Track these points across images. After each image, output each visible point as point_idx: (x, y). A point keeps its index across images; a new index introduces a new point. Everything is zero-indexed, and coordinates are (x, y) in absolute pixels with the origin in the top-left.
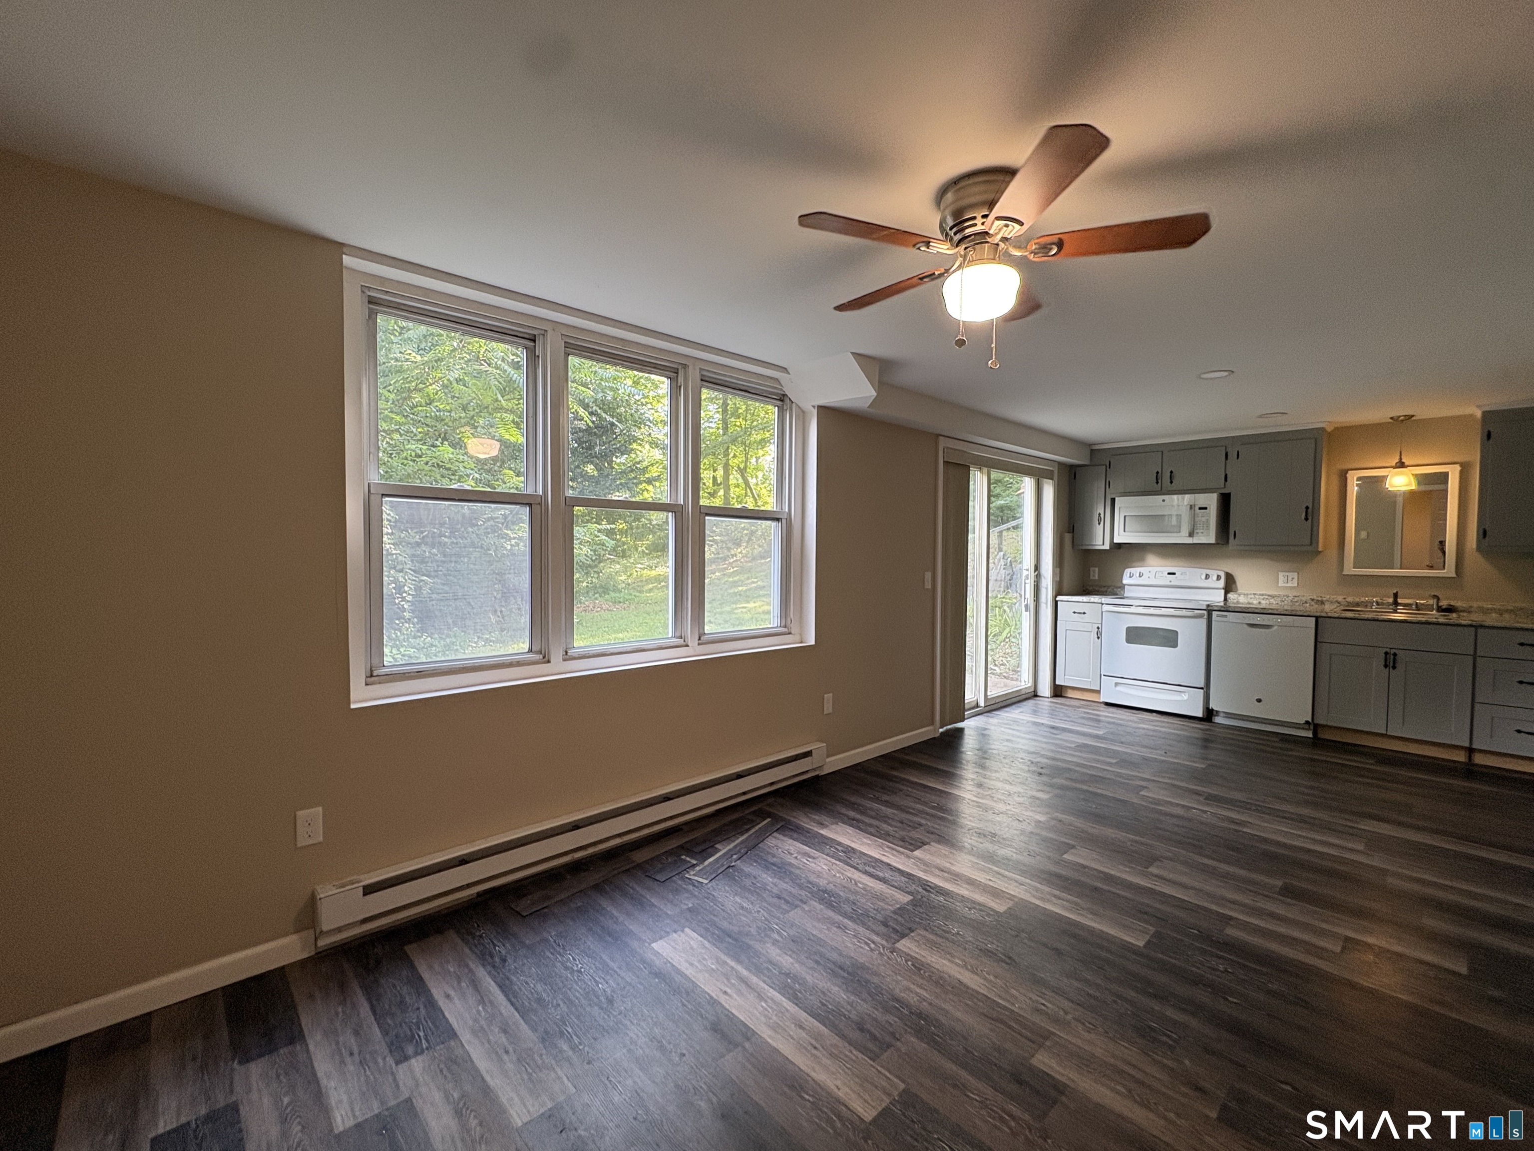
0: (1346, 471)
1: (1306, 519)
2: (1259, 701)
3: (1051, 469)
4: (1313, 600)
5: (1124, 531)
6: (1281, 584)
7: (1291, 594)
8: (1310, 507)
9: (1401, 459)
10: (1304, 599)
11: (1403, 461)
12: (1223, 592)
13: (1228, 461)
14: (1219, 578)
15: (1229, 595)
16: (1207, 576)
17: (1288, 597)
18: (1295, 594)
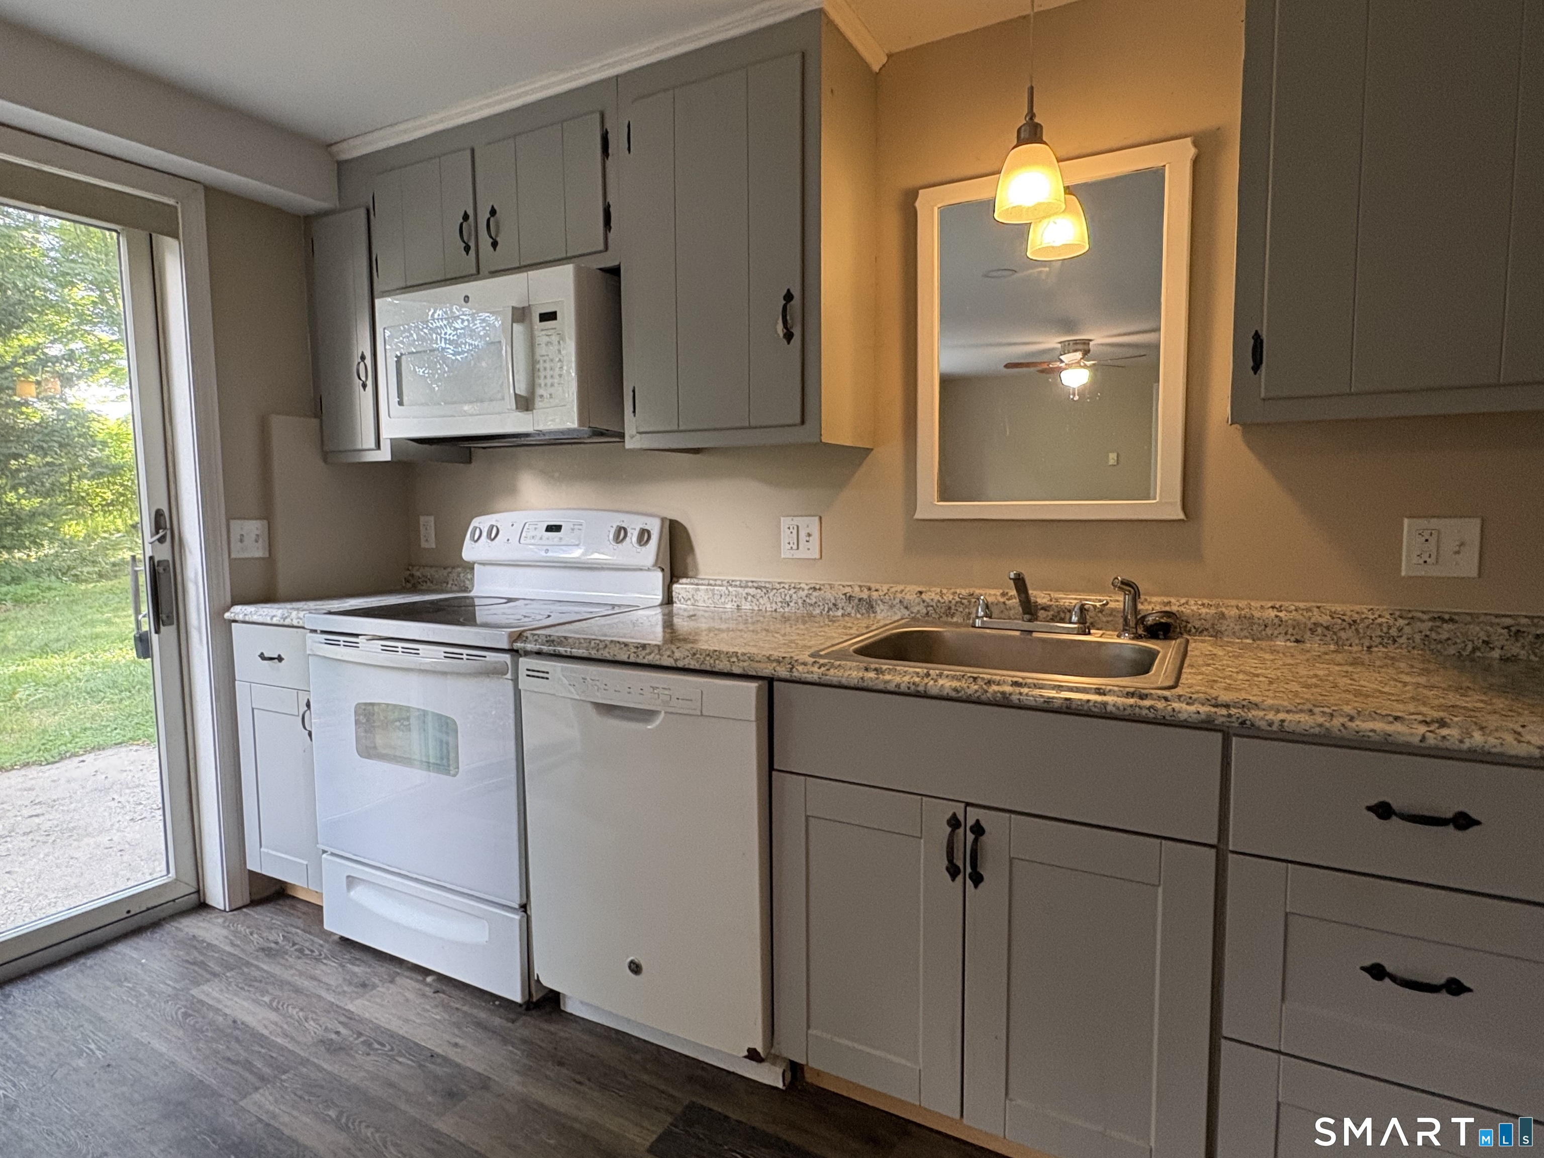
0: (911, 196)
1: (789, 336)
2: (635, 968)
3: (172, 202)
4: (850, 598)
5: (401, 403)
6: (785, 553)
7: (807, 579)
8: (797, 293)
9: (1031, 115)
10: (829, 595)
11: (1036, 120)
12: (657, 578)
13: (609, 162)
14: (644, 536)
15: (676, 587)
16: (621, 534)
17: (797, 589)
18: (813, 582)
